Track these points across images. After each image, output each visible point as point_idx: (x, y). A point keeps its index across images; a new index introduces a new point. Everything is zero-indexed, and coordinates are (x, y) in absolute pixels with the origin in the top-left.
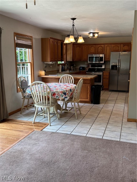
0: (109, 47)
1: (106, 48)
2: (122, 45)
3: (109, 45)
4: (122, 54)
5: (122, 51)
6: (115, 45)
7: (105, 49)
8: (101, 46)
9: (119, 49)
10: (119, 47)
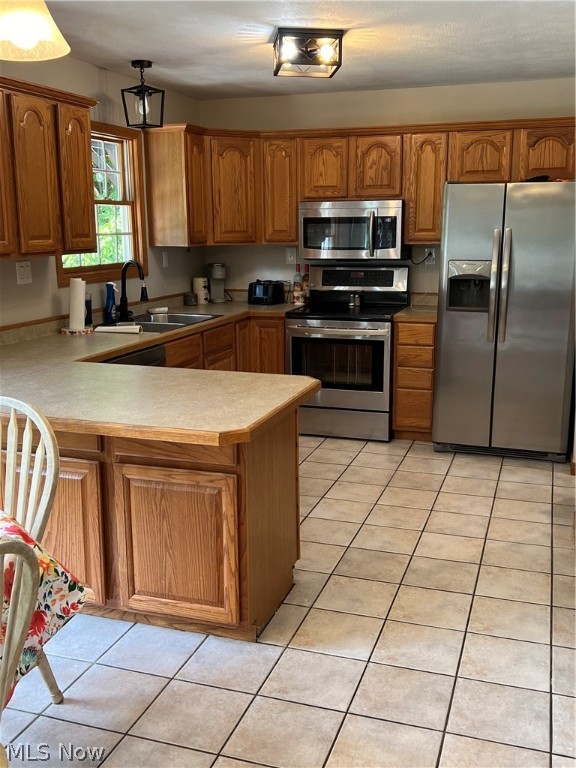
0: (435, 150)
1: (414, 159)
2: (523, 135)
3: (433, 137)
4: (526, 197)
5: (522, 175)
6: (476, 136)
7: (407, 163)
8: (383, 146)
9: (500, 163)
10: (499, 149)
